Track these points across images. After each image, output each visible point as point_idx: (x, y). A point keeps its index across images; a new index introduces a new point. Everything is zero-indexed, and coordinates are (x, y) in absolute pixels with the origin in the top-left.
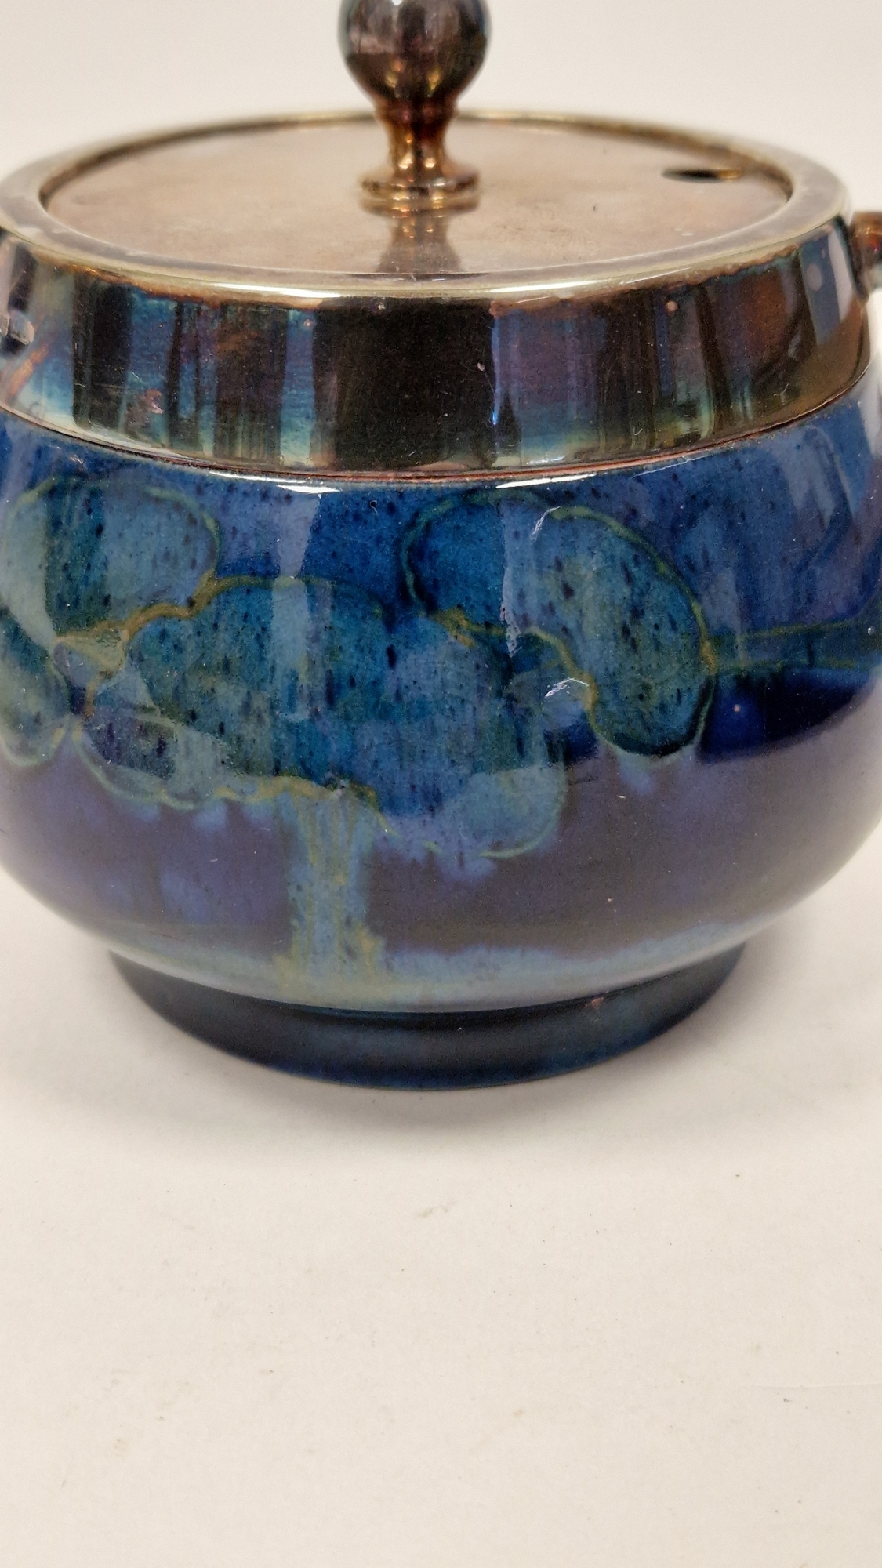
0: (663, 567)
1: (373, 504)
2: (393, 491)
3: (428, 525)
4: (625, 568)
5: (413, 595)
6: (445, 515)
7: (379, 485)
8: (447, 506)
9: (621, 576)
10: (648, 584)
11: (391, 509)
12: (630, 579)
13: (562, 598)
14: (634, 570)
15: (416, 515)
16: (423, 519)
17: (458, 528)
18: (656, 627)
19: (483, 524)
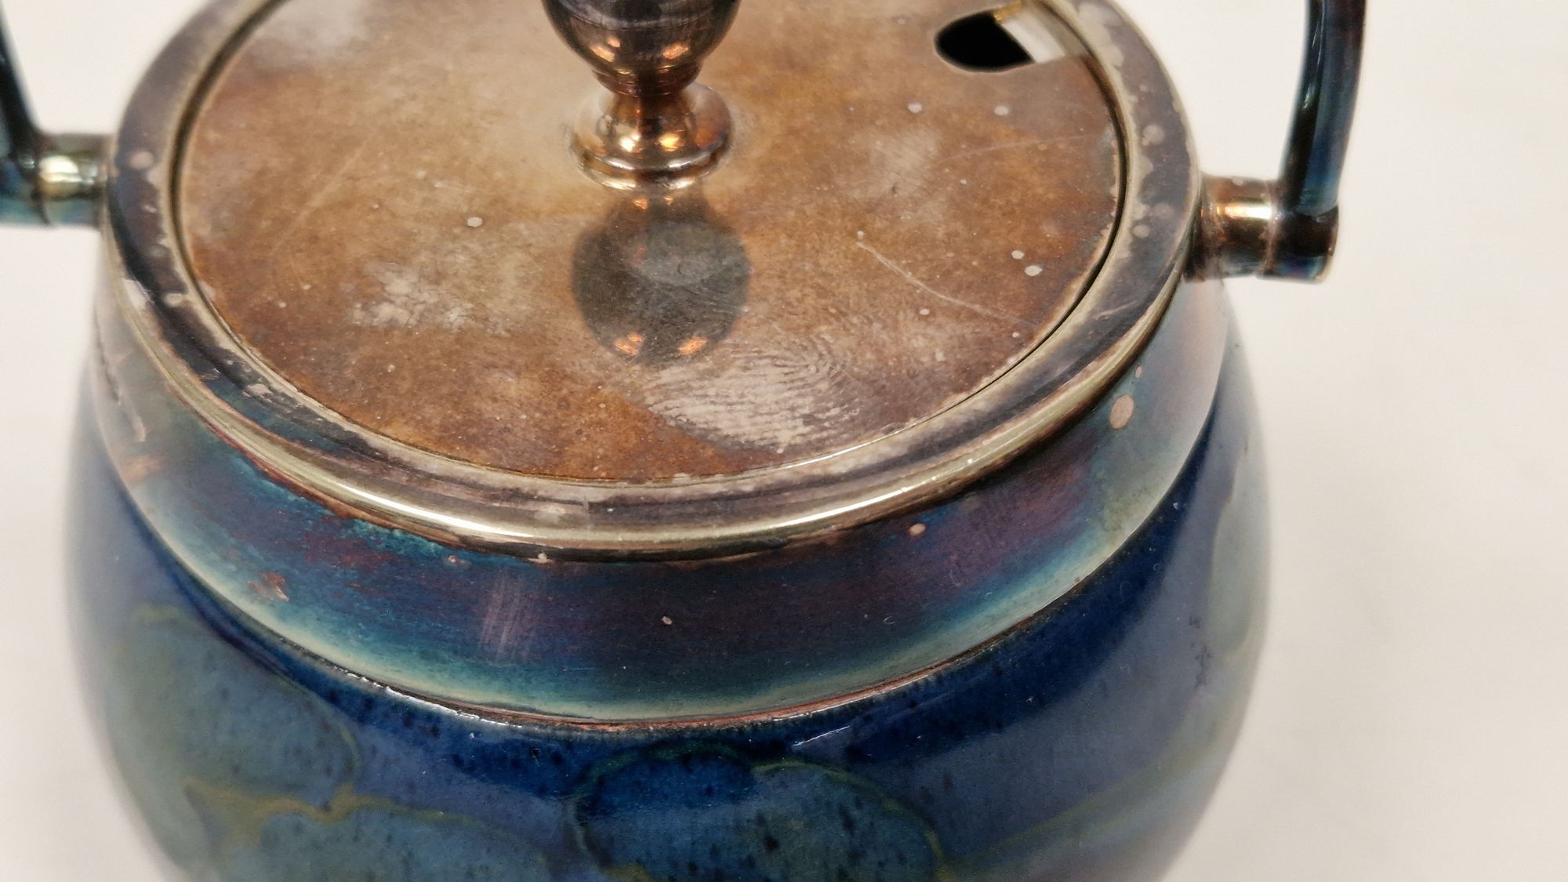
0: (892, 805)
1: (536, 753)
2: (558, 740)
3: (601, 781)
4: (843, 813)
5: (583, 847)
6: (622, 770)
7: (543, 731)
8: (626, 759)
9: (839, 822)
10: (872, 824)
11: (557, 759)
12: (849, 824)
13: (764, 851)
14: (855, 813)
15: (588, 767)
16: (595, 773)
17: (638, 783)
18: (881, 864)
19: (668, 779)
